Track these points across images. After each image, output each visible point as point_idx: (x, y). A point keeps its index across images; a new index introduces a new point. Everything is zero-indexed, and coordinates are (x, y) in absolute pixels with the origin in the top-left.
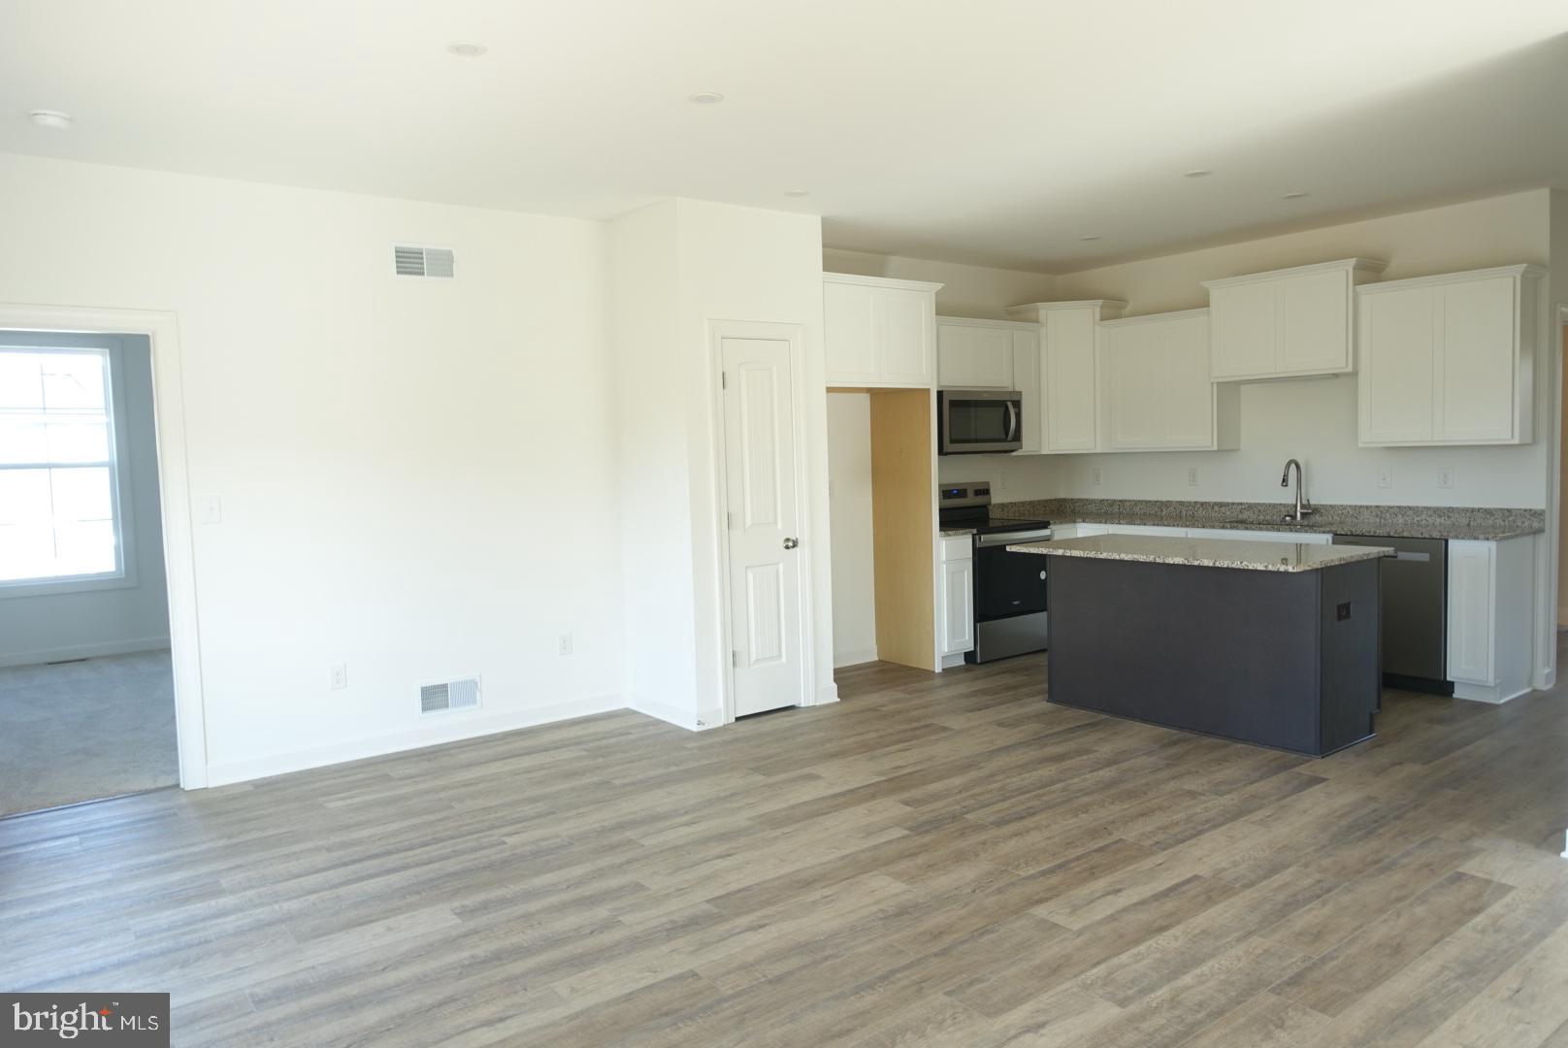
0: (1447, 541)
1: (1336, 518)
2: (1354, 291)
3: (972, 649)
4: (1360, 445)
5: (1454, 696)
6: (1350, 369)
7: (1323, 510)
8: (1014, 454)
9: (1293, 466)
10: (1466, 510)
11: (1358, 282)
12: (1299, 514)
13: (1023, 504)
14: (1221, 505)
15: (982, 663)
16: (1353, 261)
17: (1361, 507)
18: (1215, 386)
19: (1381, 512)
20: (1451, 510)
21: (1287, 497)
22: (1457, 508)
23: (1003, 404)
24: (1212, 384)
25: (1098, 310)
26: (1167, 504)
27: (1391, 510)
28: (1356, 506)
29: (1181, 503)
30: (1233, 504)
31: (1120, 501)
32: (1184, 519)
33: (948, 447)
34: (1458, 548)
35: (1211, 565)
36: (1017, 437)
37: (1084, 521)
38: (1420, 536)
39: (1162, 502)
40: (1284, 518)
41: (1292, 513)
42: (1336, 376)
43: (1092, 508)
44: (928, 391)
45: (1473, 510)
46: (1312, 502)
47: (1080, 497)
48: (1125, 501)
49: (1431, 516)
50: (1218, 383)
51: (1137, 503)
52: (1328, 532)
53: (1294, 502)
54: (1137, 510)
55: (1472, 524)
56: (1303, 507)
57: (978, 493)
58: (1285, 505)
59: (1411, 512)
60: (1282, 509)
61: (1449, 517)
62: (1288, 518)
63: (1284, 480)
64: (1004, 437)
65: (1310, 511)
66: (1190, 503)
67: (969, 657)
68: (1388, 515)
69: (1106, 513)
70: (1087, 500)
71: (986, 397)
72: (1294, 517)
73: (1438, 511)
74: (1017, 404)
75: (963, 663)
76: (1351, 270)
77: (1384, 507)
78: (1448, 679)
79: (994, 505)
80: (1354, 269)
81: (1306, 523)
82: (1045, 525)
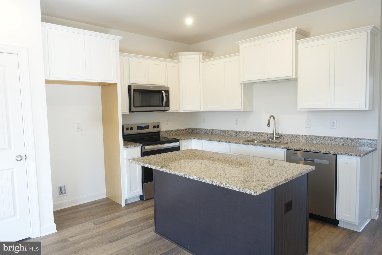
0: (337, 155)
1: (289, 139)
2: (296, 42)
3: (142, 194)
4: (298, 110)
5: (339, 225)
6: (294, 77)
7: (284, 136)
8: (167, 112)
9: (272, 118)
10: (342, 138)
11: (297, 39)
12: (274, 138)
13: (176, 130)
14: (246, 132)
15: (146, 200)
16: (295, 29)
17: (299, 135)
18: (242, 84)
19: (307, 138)
20: (335, 138)
21: (270, 130)
22: (339, 137)
23: (160, 92)
24: (241, 84)
25: (201, 56)
26: (227, 131)
27: (311, 137)
28: (297, 135)
29: (232, 131)
30: (250, 132)
31: (212, 130)
32: (233, 137)
33: (133, 109)
34: (342, 160)
35: (210, 183)
36: (167, 105)
37: (194, 139)
38: (325, 153)
39: (226, 131)
40: (269, 139)
41: (272, 137)
42: (288, 80)
43: (202, 132)
44: (116, 84)
45: (345, 139)
46: (279, 133)
47: (199, 128)
48: (214, 130)
49: (327, 140)
50: (243, 84)
51: (217, 130)
52: (285, 148)
53: (273, 133)
54: (217, 133)
55: (345, 144)
56: (276, 134)
57: (154, 127)
58: (269, 134)
59: (319, 138)
60: (269, 135)
61: (335, 141)
62: (270, 139)
63: (268, 124)
64: (162, 105)
65: (279, 136)
66: (235, 131)
67: (141, 197)
68: (310, 139)
69: (207, 134)
70: (201, 129)
71: (152, 89)
72: (272, 139)
73: (330, 138)
74: (167, 92)
75: (139, 200)
76: (294, 33)
77: (308, 136)
78: (337, 219)
79: (163, 132)
80: (296, 33)
81: (277, 142)
82: (177, 141)
